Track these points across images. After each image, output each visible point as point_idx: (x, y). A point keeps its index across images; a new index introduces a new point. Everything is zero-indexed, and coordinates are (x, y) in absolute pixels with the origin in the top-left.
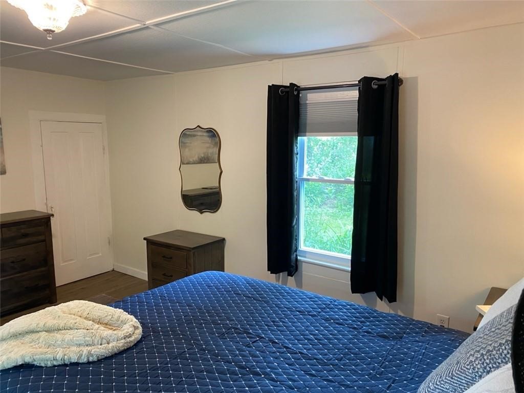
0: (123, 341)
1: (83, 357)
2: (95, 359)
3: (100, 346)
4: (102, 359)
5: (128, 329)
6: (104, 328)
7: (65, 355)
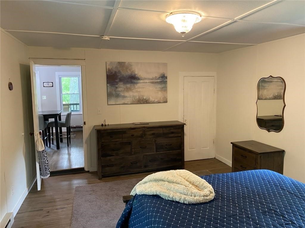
0: (202, 197)
1: (181, 200)
2: (187, 203)
3: (190, 197)
4: (191, 204)
5: (206, 192)
6: (194, 188)
7: (173, 196)
